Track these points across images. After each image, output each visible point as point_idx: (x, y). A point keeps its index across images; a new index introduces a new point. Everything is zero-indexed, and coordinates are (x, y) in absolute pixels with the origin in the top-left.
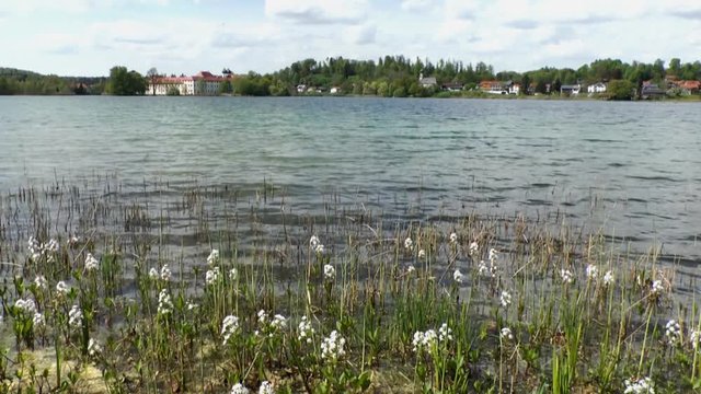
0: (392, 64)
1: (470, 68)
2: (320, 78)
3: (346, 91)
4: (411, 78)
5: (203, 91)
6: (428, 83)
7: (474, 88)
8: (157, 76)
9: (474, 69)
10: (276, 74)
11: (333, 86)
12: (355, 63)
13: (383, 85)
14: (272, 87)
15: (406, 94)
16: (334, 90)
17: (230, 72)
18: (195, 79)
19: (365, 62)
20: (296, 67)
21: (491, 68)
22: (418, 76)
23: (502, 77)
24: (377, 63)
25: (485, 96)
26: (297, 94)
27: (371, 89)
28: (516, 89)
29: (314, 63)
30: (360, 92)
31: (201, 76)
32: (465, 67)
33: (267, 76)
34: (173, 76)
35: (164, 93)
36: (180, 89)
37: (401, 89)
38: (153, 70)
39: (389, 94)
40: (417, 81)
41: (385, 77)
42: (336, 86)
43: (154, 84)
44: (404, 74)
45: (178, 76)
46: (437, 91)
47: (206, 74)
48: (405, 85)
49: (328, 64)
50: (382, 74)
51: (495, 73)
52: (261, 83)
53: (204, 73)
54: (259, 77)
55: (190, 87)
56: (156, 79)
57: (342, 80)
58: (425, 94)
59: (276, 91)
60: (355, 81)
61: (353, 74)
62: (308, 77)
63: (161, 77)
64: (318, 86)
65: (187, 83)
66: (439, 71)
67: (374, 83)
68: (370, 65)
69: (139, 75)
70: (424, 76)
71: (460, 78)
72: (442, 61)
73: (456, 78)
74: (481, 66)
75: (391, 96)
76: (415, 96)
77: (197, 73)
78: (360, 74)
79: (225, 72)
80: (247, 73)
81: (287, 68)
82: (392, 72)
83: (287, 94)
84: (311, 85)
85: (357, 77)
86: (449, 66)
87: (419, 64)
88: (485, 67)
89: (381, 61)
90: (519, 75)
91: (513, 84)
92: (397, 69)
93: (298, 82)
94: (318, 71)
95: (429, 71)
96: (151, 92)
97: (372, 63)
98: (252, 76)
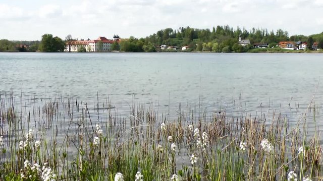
0: (221, 31)
1: (272, 34)
2: (175, 40)
3: (192, 49)
4: (233, 40)
5: (101, 49)
6: (245, 43)
7: (275, 46)
8: (72, 40)
9: (275, 34)
10: (147, 38)
11: (183, 46)
12: (197, 31)
13: (215, 45)
14: (145, 47)
15: (230, 50)
16: (184, 48)
17: (118, 37)
18: (96, 41)
19: (204, 30)
20: (160, 33)
21: (286, 33)
22: (238, 39)
23: (294, 39)
24: (211, 31)
25: (283, 51)
26: (161, 51)
27: (207, 47)
28: (304, 46)
29: (171, 30)
30: (201, 50)
31: (100, 39)
32: (269, 33)
33: (142, 39)
34: (82, 40)
35: (76, 51)
36: (87, 48)
37: (227, 47)
38: (69, 36)
39: (219, 50)
40: (237, 42)
41: (216, 40)
42: (186, 45)
43: (70, 45)
44: (229, 37)
45: (85, 40)
46: (250, 48)
47: (103, 39)
48: (229, 44)
49: (180, 31)
50: (215, 38)
51: (289, 36)
52: (137, 44)
53: (101, 38)
54: (136, 40)
55: (93, 47)
56: (71, 42)
57: (189, 42)
58: (243, 50)
59: (147, 49)
60: (197, 42)
61: (196, 37)
62: (168, 40)
63: (75, 40)
64: (174, 45)
65: (91, 44)
66: (252, 35)
67: (209, 43)
68: (207, 32)
69: (60, 39)
70: (242, 39)
71: (266, 39)
72: (254, 29)
73: (263, 40)
74: (280, 32)
75: (221, 52)
76: (236, 52)
77: (97, 38)
78: (200, 37)
79: (115, 37)
80: (129, 38)
81: (154, 34)
82: (221, 36)
83: (154, 51)
84: (170, 45)
85: (199, 39)
86: (259, 32)
87: (239, 31)
88: (282, 33)
89: (214, 29)
90: (306, 38)
91: (301, 43)
92: (224, 34)
93: (162, 43)
94: (174, 36)
95: (245, 35)
96: (68, 50)
97: (208, 31)
98: (132, 40)
